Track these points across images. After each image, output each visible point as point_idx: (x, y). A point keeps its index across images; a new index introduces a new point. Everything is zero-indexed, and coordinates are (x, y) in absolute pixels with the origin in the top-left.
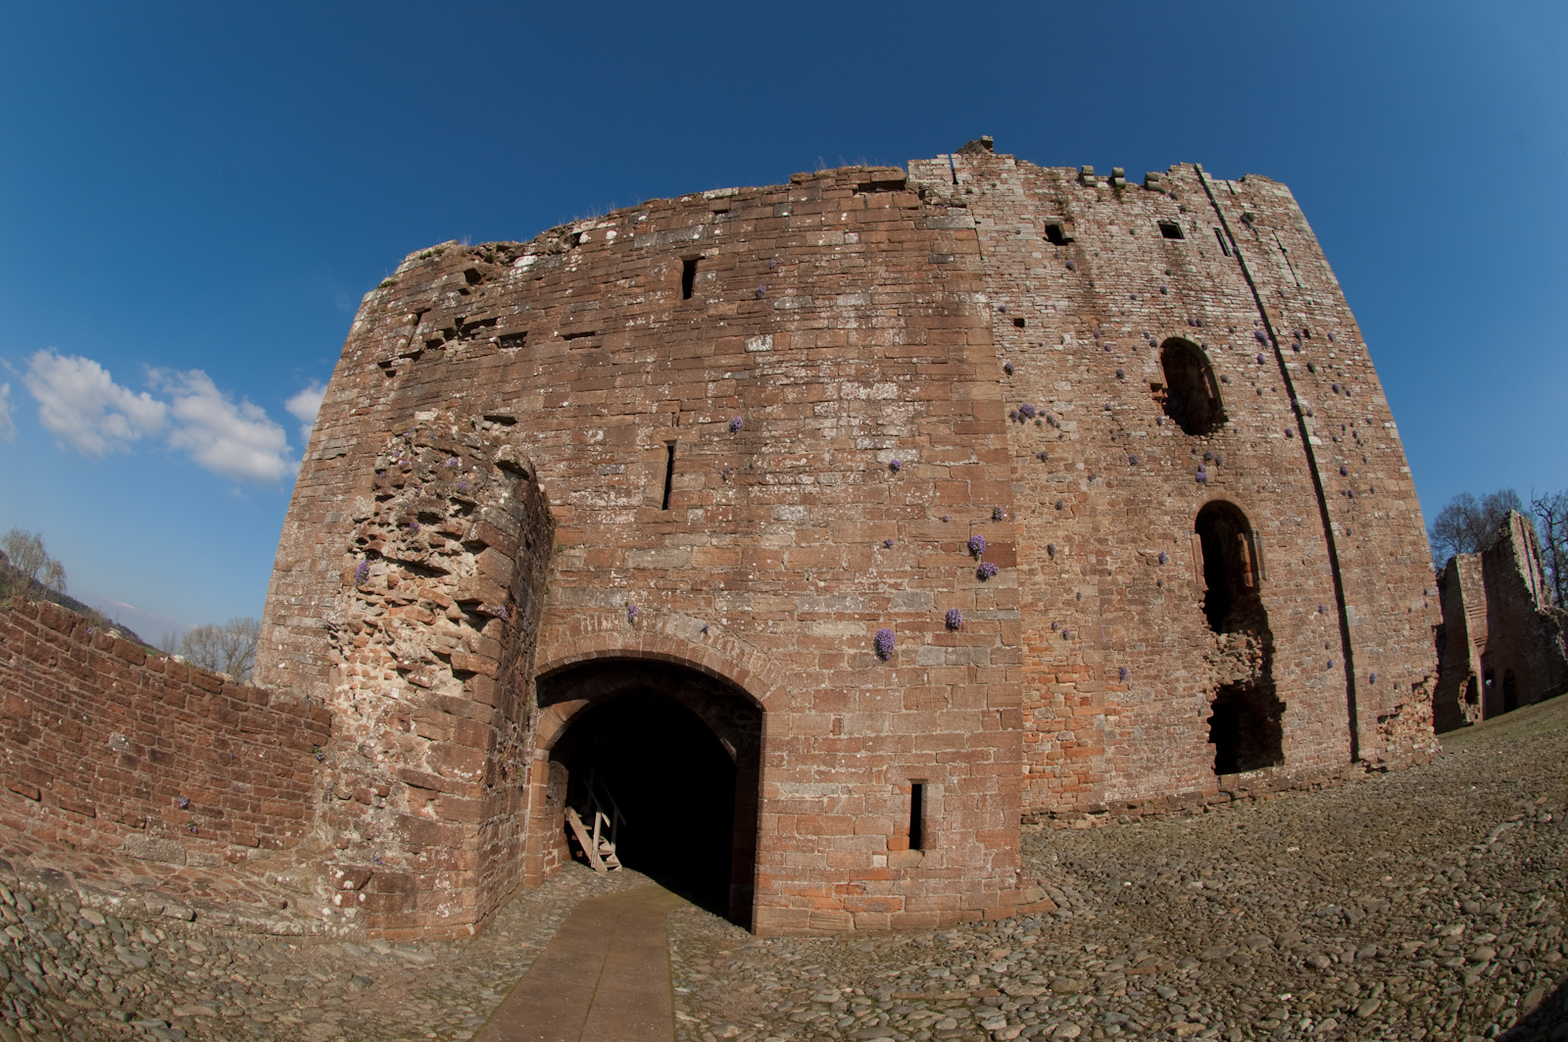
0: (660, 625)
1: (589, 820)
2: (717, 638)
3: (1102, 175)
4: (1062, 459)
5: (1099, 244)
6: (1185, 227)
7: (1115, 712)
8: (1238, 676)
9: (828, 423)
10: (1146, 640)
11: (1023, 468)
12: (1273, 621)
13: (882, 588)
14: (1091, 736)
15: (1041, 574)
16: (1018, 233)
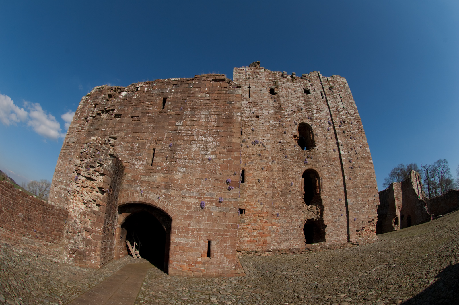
0: (148, 196)
1: (132, 244)
2: (161, 200)
3: (289, 74)
4: (265, 156)
5: (285, 95)
6: (311, 90)
7: (275, 225)
8: (313, 217)
9: (194, 146)
10: (285, 206)
11: (254, 158)
12: (324, 203)
13: (203, 191)
14: (267, 231)
15: (256, 187)
16: (261, 91)
